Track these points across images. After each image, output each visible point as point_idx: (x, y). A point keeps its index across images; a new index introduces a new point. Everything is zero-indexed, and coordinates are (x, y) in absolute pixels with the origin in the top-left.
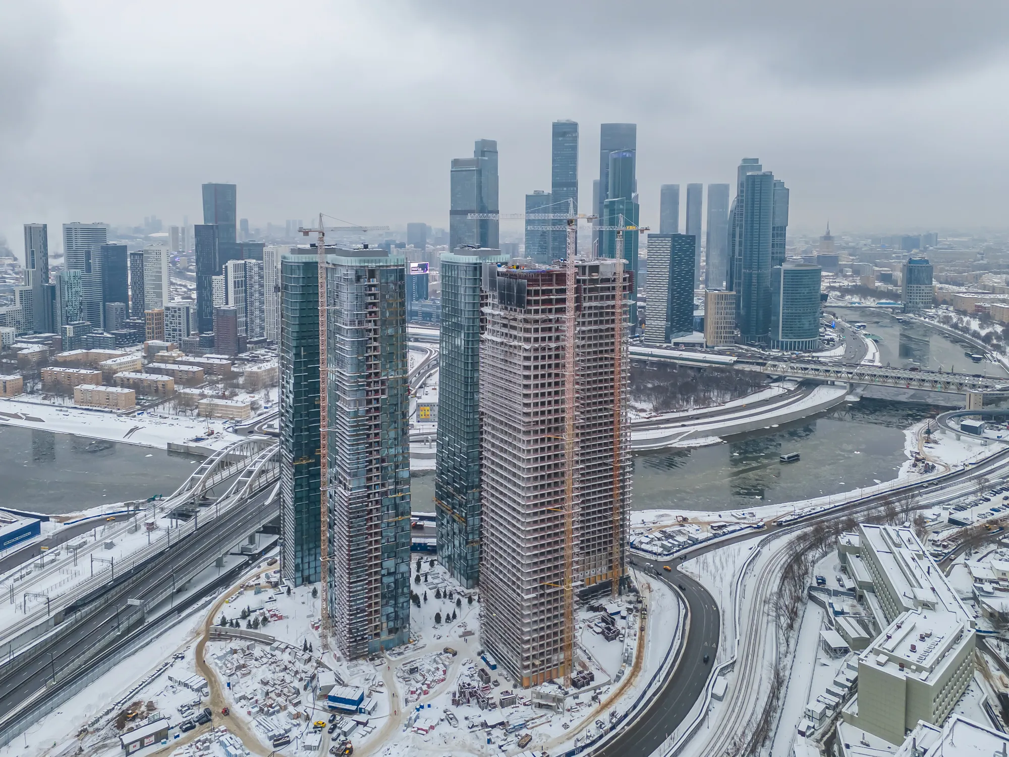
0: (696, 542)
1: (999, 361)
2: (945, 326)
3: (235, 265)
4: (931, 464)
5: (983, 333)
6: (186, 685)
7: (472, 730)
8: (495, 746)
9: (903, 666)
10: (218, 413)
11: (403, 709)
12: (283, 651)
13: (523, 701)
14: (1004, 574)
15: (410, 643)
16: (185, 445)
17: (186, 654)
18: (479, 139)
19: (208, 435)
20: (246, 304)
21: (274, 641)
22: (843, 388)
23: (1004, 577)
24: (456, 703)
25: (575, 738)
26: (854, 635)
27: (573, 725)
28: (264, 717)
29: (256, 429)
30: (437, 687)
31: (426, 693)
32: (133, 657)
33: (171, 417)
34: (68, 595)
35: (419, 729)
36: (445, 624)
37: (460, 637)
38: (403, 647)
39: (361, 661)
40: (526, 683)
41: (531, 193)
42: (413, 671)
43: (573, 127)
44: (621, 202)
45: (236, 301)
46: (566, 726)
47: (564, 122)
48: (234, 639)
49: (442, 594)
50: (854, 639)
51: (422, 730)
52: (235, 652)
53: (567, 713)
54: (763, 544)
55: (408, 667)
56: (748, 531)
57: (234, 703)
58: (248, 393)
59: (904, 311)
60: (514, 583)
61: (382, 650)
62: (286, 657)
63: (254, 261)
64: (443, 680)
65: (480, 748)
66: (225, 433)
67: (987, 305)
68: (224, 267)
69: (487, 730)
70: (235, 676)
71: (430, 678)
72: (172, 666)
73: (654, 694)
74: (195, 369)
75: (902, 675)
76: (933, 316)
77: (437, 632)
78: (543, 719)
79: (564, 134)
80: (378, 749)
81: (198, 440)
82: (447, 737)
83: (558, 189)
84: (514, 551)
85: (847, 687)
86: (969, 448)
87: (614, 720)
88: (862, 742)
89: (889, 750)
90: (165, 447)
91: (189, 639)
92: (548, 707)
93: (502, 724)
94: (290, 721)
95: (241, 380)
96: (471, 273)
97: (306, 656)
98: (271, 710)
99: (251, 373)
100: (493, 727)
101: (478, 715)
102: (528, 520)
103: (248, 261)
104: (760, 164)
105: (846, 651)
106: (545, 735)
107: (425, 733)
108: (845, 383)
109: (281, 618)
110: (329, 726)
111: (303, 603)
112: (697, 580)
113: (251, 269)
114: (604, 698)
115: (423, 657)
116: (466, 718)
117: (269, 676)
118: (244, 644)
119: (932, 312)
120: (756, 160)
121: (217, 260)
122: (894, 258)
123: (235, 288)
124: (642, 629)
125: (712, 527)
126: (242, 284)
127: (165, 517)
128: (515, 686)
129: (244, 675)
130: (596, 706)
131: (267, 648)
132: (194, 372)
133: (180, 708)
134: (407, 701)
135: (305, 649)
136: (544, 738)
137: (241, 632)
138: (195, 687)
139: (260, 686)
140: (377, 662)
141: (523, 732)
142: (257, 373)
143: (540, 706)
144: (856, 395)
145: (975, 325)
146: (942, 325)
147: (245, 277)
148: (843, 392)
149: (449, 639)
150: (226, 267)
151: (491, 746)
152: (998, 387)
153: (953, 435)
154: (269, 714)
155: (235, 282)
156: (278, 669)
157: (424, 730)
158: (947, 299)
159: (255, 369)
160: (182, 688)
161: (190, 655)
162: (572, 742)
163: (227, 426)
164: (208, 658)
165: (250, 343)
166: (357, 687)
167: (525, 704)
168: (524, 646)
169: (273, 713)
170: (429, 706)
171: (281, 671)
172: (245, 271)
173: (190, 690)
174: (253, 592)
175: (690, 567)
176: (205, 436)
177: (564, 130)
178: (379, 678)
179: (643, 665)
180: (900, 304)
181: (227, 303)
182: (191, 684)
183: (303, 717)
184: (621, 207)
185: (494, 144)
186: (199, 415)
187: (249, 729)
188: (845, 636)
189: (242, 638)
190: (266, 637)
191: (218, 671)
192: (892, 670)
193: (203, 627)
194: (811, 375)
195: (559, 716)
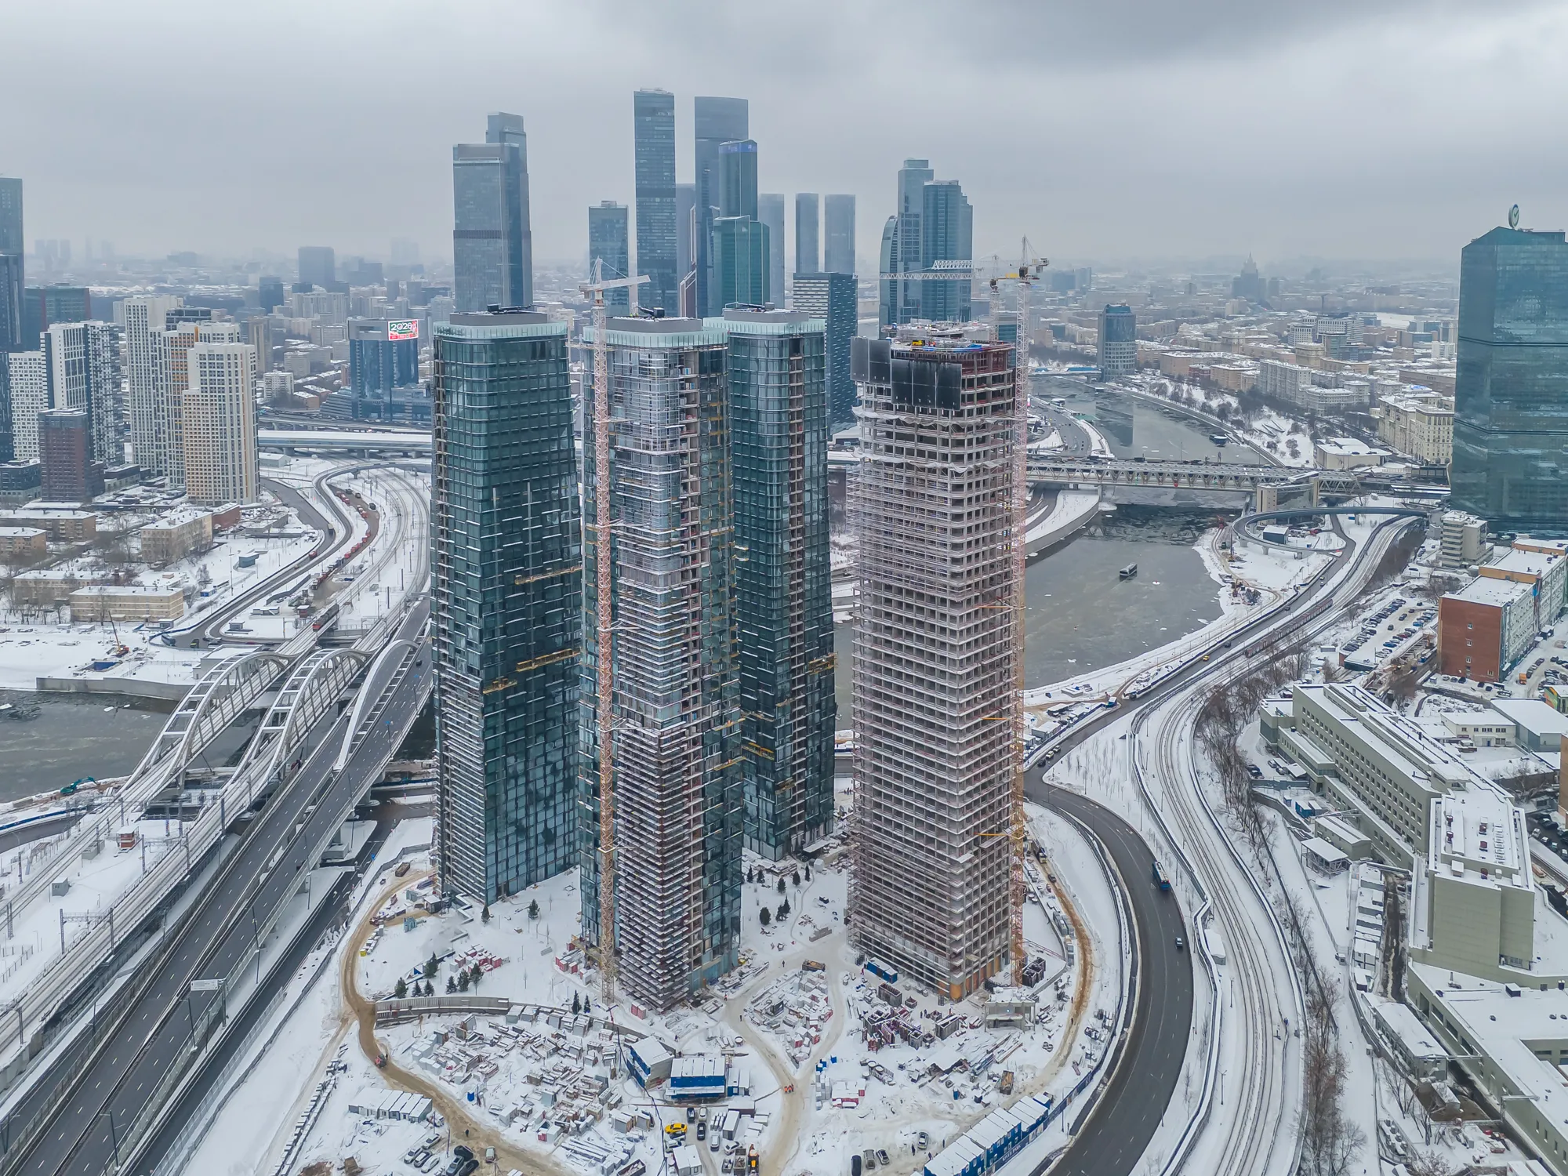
0: (1044, 738)
1: (1248, 443)
2: (1161, 398)
3: (67, 333)
4: (1253, 590)
5: (1214, 403)
6: (394, 1115)
7: (919, 1083)
8: (968, 1101)
9: (1485, 872)
10: (116, 612)
11: (797, 1074)
12: (533, 1019)
13: (967, 1023)
14: (1464, 729)
15: (741, 964)
16: (78, 677)
17: (346, 1059)
18: (496, 110)
19: (119, 656)
20: (90, 404)
21: (509, 1005)
22: (1095, 492)
23: (1464, 733)
24: (875, 1046)
25: (1069, 1063)
26: (1353, 841)
27: (1057, 1041)
28: (572, 1138)
29: (207, 633)
30: (827, 1028)
31: (815, 1040)
32: (244, 1087)
33: (15, 628)
34: (35, 997)
35: (843, 1100)
36: (779, 924)
37: (812, 940)
38: (735, 974)
39: (681, 1011)
40: (956, 994)
41: (598, 205)
42: (776, 1009)
43: (668, 101)
44: (743, 223)
45: (71, 401)
46: (1048, 1047)
47: (652, 91)
48: (425, 1015)
49: (746, 877)
50: (1354, 846)
51: (848, 1100)
52: (442, 1039)
53: (1038, 1027)
54: (1136, 727)
55: (762, 1006)
56: (1101, 713)
57: (501, 1128)
58: (155, 570)
59: (1102, 379)
60: (930, 840)
61: (704, 984)
62: (543, 1029)
63: (100, 324)
64: (830, 1015)
65: (948, 1109)
66: (152, 649)
67: (1206, 367)
68: (42, 335)
69: (942, 1078)
70: (472, 1080)
71: (814, 1016)
72: (335, 1086)
73: (1133, 973)
74: (30, 532)
75: (1491, 884)
76: (1141, 387)
77: (774, 939)
78: (1010, 1042)
79: (653, 111)
80: (795, 1148)
81: (99, 666)
82: (893, 1103)
83: (647, 199)
84: (931, 789)
85: (1380, 912)
86: (1283, 564)
87: (1109, 1023)
88: (1451, 985)
89: (1482, 988)
90: (33, 687)
91: (333, 1032)
92: (1008, 1023)
93: (959, 1063)
94: (622, 1135)
95: (135, 546)
96: (776, 350)
97: (583, 1021)
98: (582, 1124)
99: (156, 532)
100: (948, 1071)
101: (915, 1058)
102: (963, 740)
103: (90, 323)
104: (930, 168)
105: (1344, 865)
106: (1028, 1066)
107: (854, 1104)
108: (1096, 485)
109: (499, 963)
110: (693, 1129)
111: (519, 931)
112: (1082, 793)
113: (96, 338)
114: (1071, 992)
115: (774, 983)
116: (901, 1067)
117: (536, 1069)
118: (456, 1020)
119: (1137, 378)
120: (925, 163)
121: (18, 323)
122: (1047, 304)
123: (68, 374)
124: (1052, 879)
125: (1050, 713)
126: (80, 368)
127: (139, 819)
128: (941, 1003)
129: (488, 1076)
130: (1069, 1006)
131: (500, 1020)
132: (27, 539)
133: (409, 1158)
134: (796, 1061)
135: (576, 1008)
136: (1029, 1071)
137: (440, 1001)
138: (416, 1114)
139: (531, 1087)
140: (709, 1005)
141: (997, 1069)
142: (169, 532)
143: (996, 1024)
144: (1109, 501)
145: (1199, 395)
146: (1156, 396)
147: (86, 353)
148: (1094, 499)
149: (798, 947)
150: (48, 336)
151: (964, 1102)
152: (1292, 479)
153: (1260, 548)
154: (578, 1131)
155: (67, 363)
156: (543, 1052)
157: (852, 1100)
158: (1151, 359)
159: (162, 525)
160: (385, 1122)
161: (356, 1057)
162: (1068, 1068)
163: (147, 635)
164: (401, 1060)
165: (110, 475)
166: (700, 1054)
167: (972, 1027)
168: (954, 936)
169: (588, 1127)
170: (834, 1060)
171: (550, 1054)
172: (86, 343)
173: (405, 1122)
174: (402, 926)
175: (1059, 775)
176: (110, 659)
177: (656, 105)
178: (731, 1034)
179: (1087, 933)
180: (1094, 369)
181: (52, 405)
182: (404, 1111)
183: (644, 1124)
184: (744, 230)
185: (518, 121)
186: (75, 619)
187: (557, 1165)
188: (1337, 842)
189: (440, 1012)
190: (490, 1001)
191: (435, 1078)
192: (1473, 879)
193: (343, 1005)
194: (1049, 477)
195: (1028, 1034)
